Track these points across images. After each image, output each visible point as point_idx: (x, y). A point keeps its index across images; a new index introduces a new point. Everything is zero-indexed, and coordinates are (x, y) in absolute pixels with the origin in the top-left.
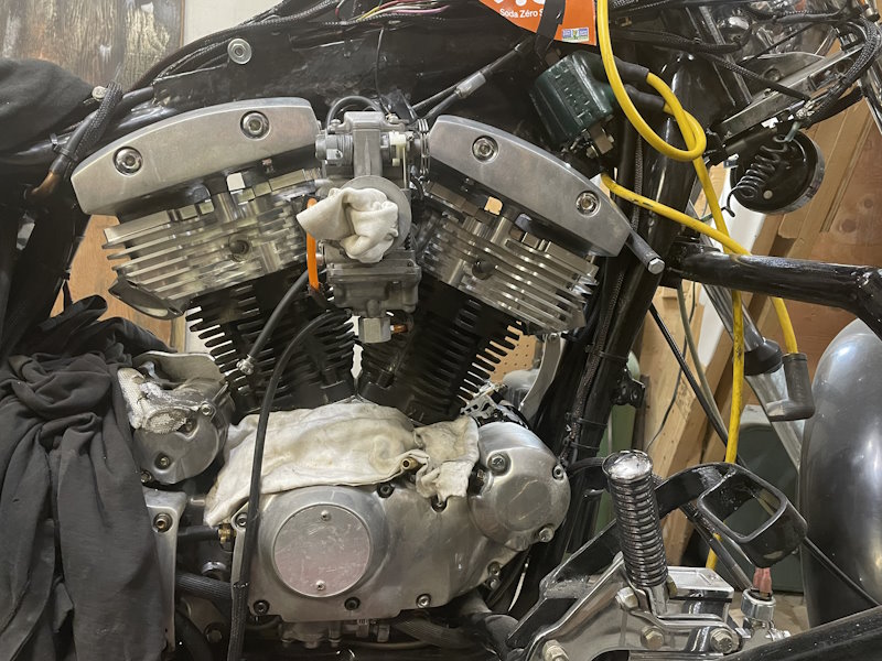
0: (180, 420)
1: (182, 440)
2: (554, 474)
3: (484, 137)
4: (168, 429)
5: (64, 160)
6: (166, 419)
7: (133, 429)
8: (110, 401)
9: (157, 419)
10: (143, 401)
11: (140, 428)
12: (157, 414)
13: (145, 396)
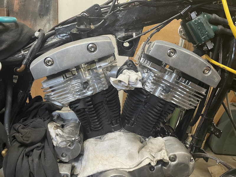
0: (68, 143)
1: (69, 149)
2: (191, 160)
3: (172, 49)
4: (65, 146)
5: (27, 60)
6: (65, 143)
7: (54, 146)
8: (46, 137)
9: (62, 143)
10: (57, 137)
11: (56, 146)
12: (62, 142)
13: (57, 135)
